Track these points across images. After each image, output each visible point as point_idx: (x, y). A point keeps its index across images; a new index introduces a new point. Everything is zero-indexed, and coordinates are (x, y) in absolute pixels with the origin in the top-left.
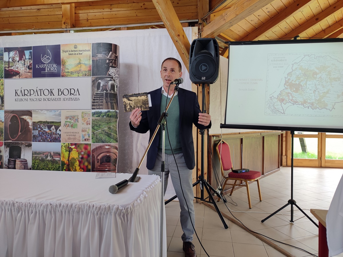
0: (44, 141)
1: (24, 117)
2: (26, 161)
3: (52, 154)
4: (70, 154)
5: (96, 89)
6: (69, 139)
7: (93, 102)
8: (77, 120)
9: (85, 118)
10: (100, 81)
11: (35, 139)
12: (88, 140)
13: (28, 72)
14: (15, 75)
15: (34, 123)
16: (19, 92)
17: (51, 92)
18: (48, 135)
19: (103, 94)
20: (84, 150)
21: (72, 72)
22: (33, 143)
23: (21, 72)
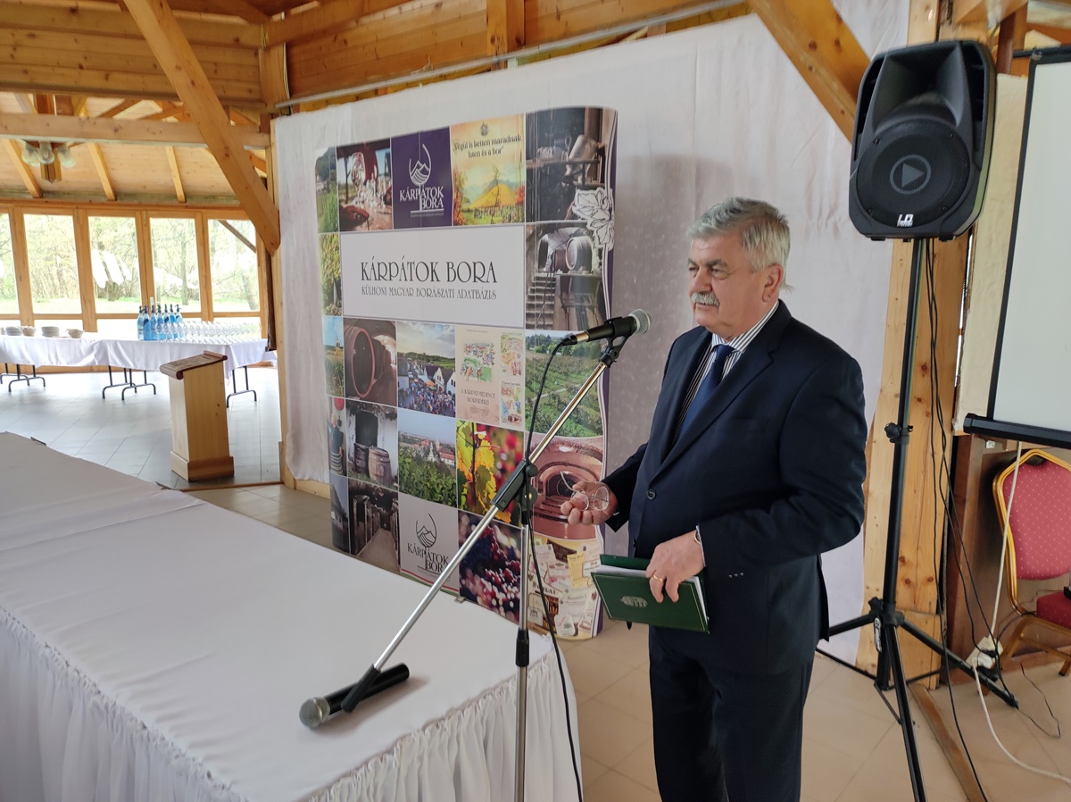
0: (421, 410)
1: (380, 338)
2: (387, 456)
3: (438, 447)
4: (477, 455)
5: (536, 265)
6: (474, 410)
7: (530, 306)
8: (490, 357)
9: (509, 354)
10: (546, 237)
11: (404, 399)
12: (516, 420)
13: (385, 213)
14: (359, 223)
15: (400, 355)
16: (368, 270)
17: (432, 272)
18: (429, 395)
19: (554, 279)
20: (506, 448)
21: (477, 210)
22: (400, 411)
23: (370, 212)
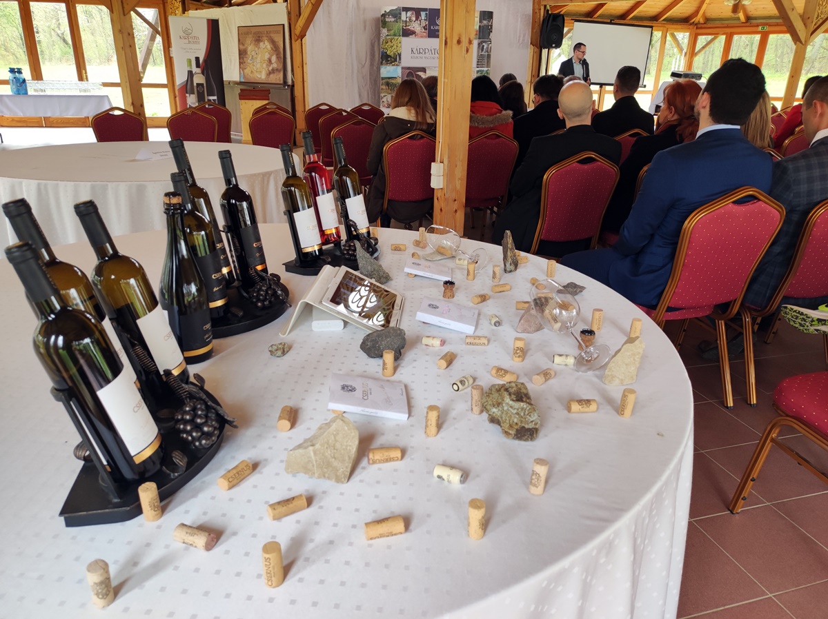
1: (419, 73)
14: (412, 35)
16: (414, 50)
19: (486, 55)
23: (417, 31)
